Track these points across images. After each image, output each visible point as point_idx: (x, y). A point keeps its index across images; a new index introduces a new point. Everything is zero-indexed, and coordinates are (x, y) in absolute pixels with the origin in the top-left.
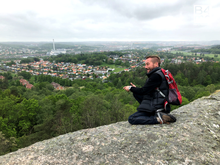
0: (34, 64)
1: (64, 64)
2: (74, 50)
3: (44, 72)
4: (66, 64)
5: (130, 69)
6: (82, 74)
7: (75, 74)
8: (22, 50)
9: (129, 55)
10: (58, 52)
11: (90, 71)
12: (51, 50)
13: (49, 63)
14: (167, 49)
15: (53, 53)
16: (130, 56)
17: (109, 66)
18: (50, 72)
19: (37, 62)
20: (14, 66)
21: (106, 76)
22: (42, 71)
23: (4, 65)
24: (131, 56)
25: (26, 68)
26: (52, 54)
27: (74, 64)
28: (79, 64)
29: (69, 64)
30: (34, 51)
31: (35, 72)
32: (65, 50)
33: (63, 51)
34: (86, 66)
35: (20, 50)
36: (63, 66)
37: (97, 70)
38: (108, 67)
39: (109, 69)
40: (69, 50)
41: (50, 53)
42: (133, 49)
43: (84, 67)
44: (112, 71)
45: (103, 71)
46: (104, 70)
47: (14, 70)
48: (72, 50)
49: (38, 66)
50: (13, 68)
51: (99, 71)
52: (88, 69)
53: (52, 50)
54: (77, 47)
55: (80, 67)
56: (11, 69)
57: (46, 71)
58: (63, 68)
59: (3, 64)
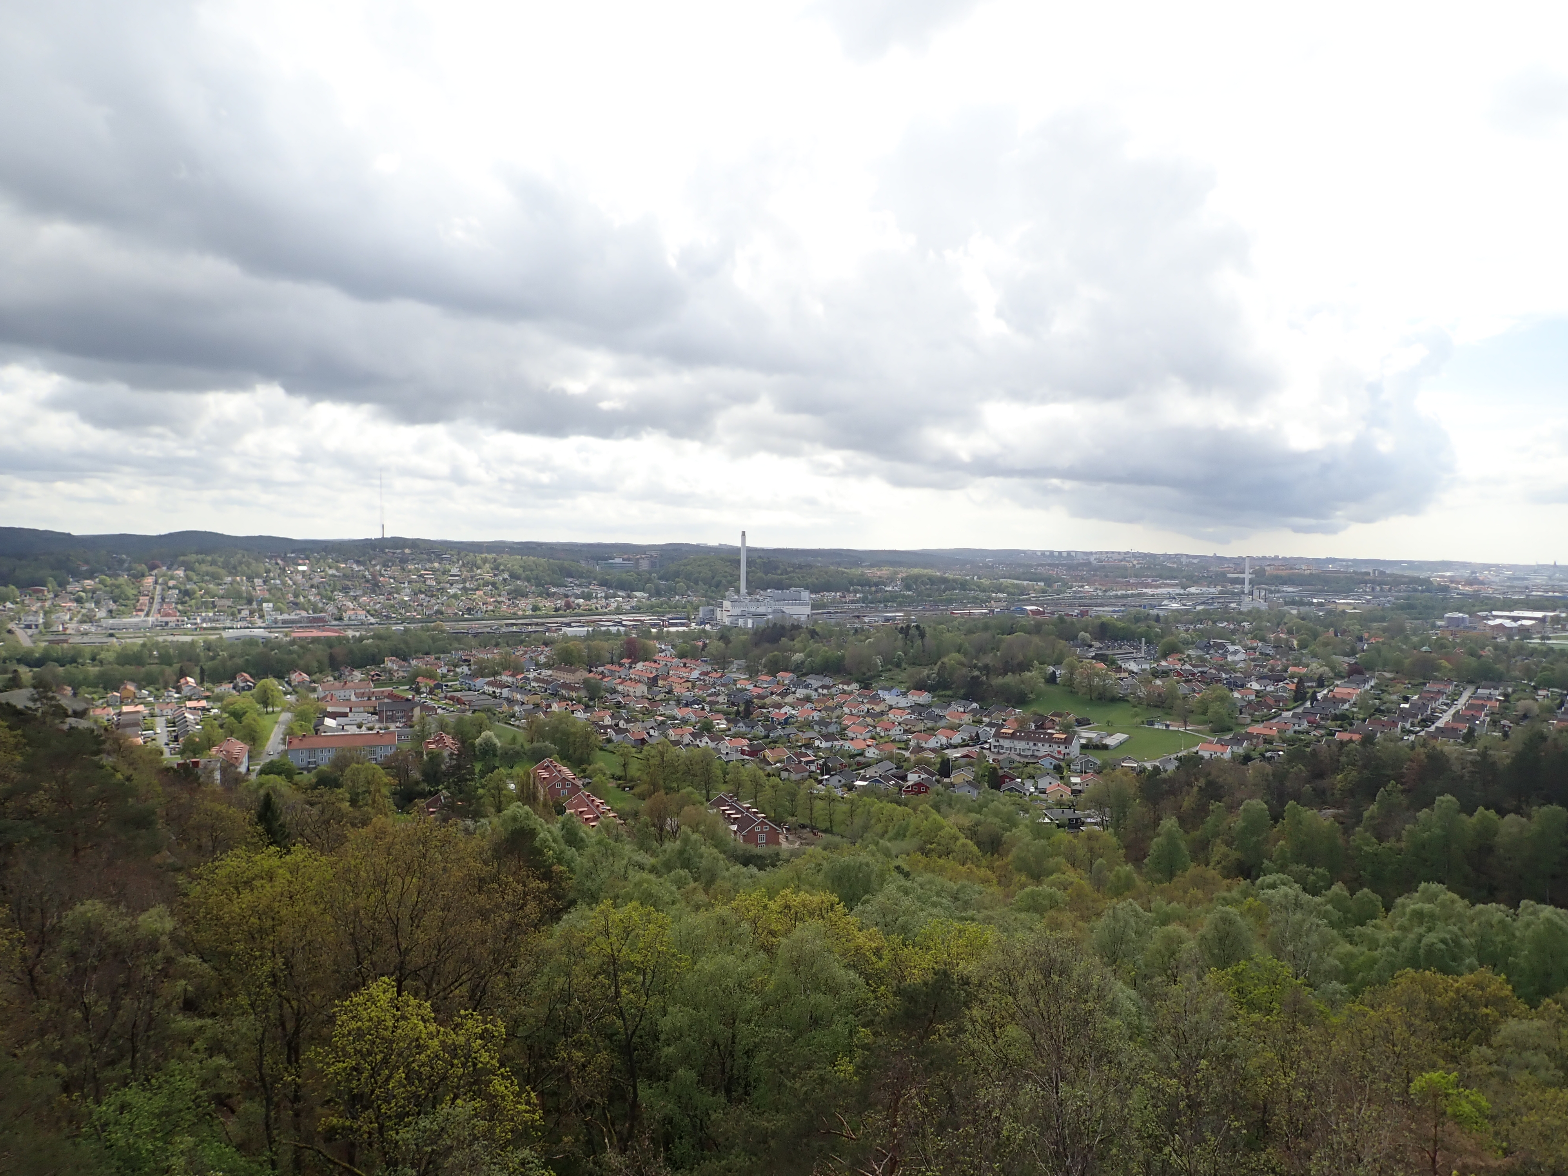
0: (623, 672)
1: (797, 685)
2: (864, 600)
3: (674, 726)
4: (806, 687)
5: (1237, 740)
6: (907, 754)
7: (861, 754)
8: (562, 590)
9: (1231, 648)
10: (762, 610)
11: (957, 739)
12: (723, 597)
13: (707, 674)
14: (1515, 619)
15: (737, 611)
16: (1236, 652)
17: (1087, 712)
18: (707, 728)
19: (640, 666)
20: (510, 679)
21: (1068, 784)
22: (663, 722)
23: (458, 670)
24: (1241, 656)
25: (574, 694)
26: (727, 621)
27: (854, 686)
28: (889, 689)
29: (823, 687)
30: (629, 596)
31: (622, 724)
32: (805, 595)
33: (797, 600)
34: (929, 706)
35: (553, 590)
36: (789, 699)
37: (1006, 737)
38: (1080, 723)
39: (1086, 734)
40: (829, 596)
41: (718, 613)
42: (1258, 611)
43: (917, 708)
44: (1106, 747)
45: (1043, 741)
46: (1051, 740)
47: (510, 701)
48: (850, 597)
49: (642, 689)
50: (505, 692)
51: (1020, 745)
52: (943, 723)
53: (731, 592)
54: (876, 585)
55: (891, 707)
56: (494, 695)
57: (685, 722)
58: (786, 709)
59: (456, 666)
